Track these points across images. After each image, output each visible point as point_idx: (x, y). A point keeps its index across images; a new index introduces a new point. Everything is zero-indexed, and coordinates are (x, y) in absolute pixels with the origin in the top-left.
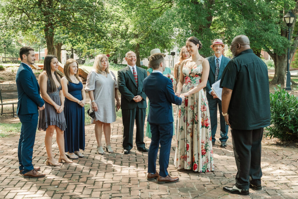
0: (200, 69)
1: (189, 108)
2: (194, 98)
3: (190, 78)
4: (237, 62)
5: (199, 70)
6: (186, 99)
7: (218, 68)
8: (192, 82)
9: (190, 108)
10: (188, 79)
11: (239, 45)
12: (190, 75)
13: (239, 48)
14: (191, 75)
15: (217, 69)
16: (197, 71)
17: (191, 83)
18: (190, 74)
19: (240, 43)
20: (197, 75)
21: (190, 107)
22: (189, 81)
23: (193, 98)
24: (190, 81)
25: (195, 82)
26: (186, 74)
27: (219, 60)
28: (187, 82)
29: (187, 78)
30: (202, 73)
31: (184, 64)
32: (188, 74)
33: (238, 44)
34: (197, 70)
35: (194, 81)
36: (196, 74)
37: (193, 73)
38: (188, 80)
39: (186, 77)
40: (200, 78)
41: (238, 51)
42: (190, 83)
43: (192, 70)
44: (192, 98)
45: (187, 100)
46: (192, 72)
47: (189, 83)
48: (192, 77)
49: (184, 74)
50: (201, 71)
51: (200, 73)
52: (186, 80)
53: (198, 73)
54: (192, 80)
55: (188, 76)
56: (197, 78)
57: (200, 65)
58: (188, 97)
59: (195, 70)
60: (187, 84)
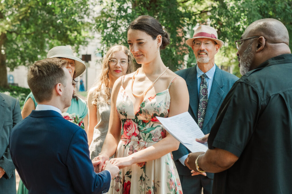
0: (164, 102)
2: (147, 179)
3: (136, 124)
4: (258, 84)
5: (163, 104)
6: (126, 182)
7: (206, 97)
8: (142, 135)
11: (264, 40)
14: (141, 118)
15: (201, 100)
16: (156, 106)
17: (140, 139)
18: (137, 115)
20: (154, 118)
23: (144, 180)
24: (137, 132)
25: (150, 136)
26: (126, 115)
27: (207, 77)
28: (128, 134)
29: (128, 126)
30: (169, 111)
31: (122, 88)
32: (131, 114)
33: (261, 39)
34: (157, 104)
35: (148, 134)
37: (146, 112)
38: (133, 129)
39: (126, 123)
41: (260, 55)
42: (137, 138)
43: (143, 105)
44: (141, 177)
45: (129, 183)
46: (144, 108)
47: (134, 138)
48: (144, 122)
49: (121, 113)
50: (166, 107)
51: (164, 112)
52: (127, 129)
53: (159, 113)
54: (141, 131)
55: (132, 119)
56: (156, 127)
57: (165, 91)
58: (130, 177)
59: (152, 105)
60: (129, 142)
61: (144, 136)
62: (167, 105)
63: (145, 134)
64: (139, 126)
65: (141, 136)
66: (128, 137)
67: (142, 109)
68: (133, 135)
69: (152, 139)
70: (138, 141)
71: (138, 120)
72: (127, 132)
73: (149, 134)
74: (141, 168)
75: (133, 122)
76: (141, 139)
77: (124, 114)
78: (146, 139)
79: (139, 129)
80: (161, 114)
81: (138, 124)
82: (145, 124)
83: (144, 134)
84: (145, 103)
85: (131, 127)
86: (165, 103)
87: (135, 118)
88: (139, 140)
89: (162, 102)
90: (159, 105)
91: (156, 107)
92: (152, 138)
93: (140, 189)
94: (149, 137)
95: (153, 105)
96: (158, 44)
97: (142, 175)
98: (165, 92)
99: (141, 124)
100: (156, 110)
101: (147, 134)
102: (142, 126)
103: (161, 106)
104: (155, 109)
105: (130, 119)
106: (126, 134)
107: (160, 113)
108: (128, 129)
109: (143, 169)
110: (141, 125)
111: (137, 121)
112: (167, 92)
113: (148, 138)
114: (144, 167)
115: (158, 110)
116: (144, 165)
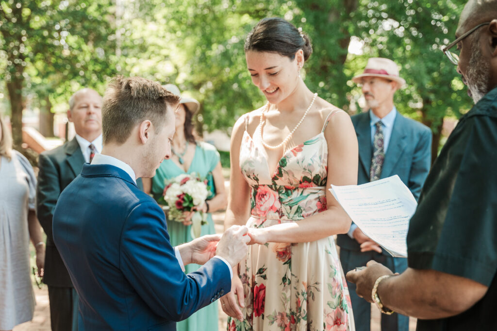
0: (318, 155)
1: (272, 323)
2: (293, 280)
3: (276, 193)
5: (317, 159)
6: (258, 285)
7: (382, 151)
8: (285, 209)
9: (276, 324)
10: (266, 198)
12: (275, 184)
14: (280, 182)
15: (376, 154)
16: (305, 164)
17: (282, 215)
18: (274, 179)
20: (304, 184)
21: (275, 318)
22: (272, 208)
23: (290, 283)
25: (299, 210)
26: (257, 180)
27: (383, 125)
28: (263, 209)
29: (263, 195)
30: (327, 169)
31: (246, 134)
32: (266, 178)
34: (308, 161)
35: (295, 208)
36: (305, 179)
37: (290, 175)
38: (270, 201)
39: (258, 191)
40: (321, 194)
42: (277, 214)
43: (283, 162)
44: (284, 279)
45: (263, 287)
46: (285, 168)
47: (272, 214)
48: (288, 189)
49: (249, 177)
50: (322, 164)
51: (320, 173)
52: (261, 200)
53: (311, 175)
54: (284, 204)
55: (268, 185)
56: (308, 195)
57: (318, 136)
58: (265, 277)
59: (298, 163)
60: (264, 220)
61: (289, 211)
62: (323, 160)
63: (291, 208)
64: (280, 195)
65: (284, 212)
66: (263, 213)
67: (282, 170)
68: (270, 210)
69: (302, 215)
70: (279, 219)
71: (278, 187)
72: (261, 206)
73: (297, 206)
74: (284, 264)
75: (270, 189)
76: (284, 215)
77: (253, 178)
78: (291, 215)
79: (280, 200)
80: (314, 177)
81: (280, 193)
82: (289, 192)
83: (288, 207)
84: (287, 159)
85: (268, 197)
86: (320, 157)
87: (273, 184)
88: (280, 217)
89: (315, 156)
90: (310, 162)
91: (305, 166)
92: (301, 212)
93: (283, 298)
94: (297, 212)
95: (300, 163)
96: (298, 64)
97: (286, 275)
98: (318, 138)
99: (284, 192)
100: (307, 171)
101: (293, 208)
102: (286, 196)
103: (315, 162)
104: (305, 169)
105: (264, 185)
106: (259, 208)
107: (314, 175)
108: (263, 199)
109: (287, 265)
110: (284, 194)
111: (275, 187)
112: (322, 138)
113: (295, 214)
114: (289, 263)
115: (309, 170)
116: (290, 259)
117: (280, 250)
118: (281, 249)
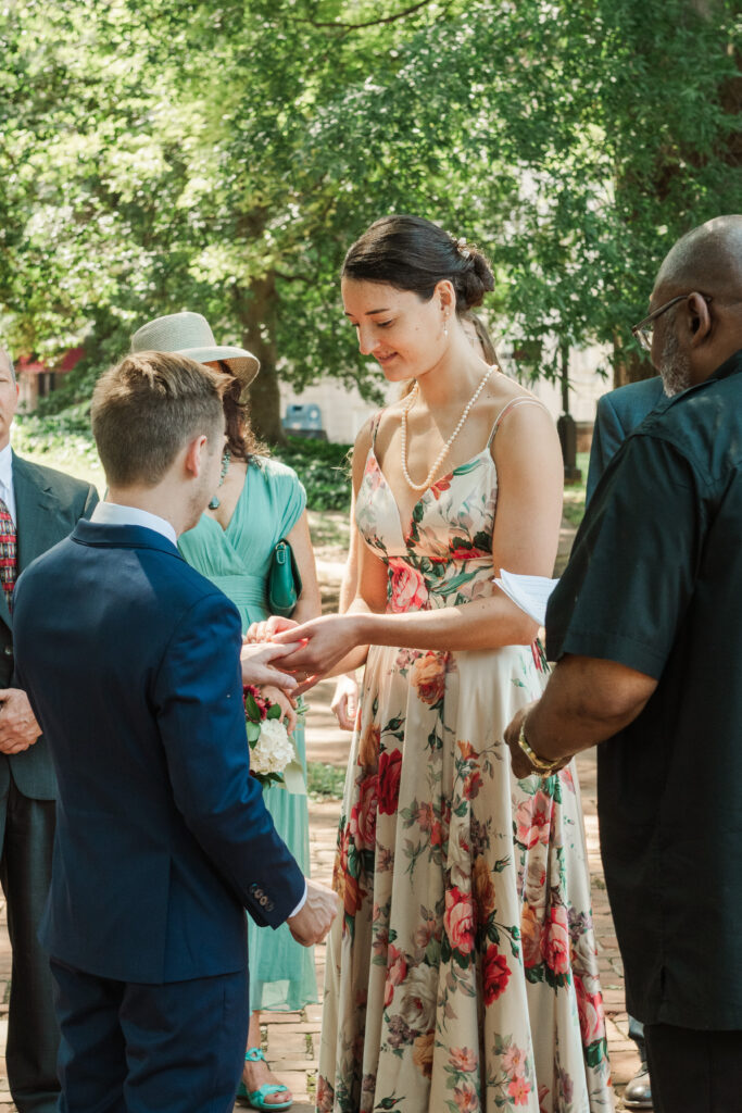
0: (479, 494)
1: (410, 823)
3: (418, 573)
5: (476, 503)
6: (388, 752)
8: (434, 602)
9: (415, 825)
11: (701, 301)
12: (413, 555)
13: (702, 330)
14: (421, 551)
16: (453, 514)
18: (409, 544)
19: (708, 290)
20: (461, 552)
21: (416, 815)
22: (414, 599)
23: (441, 744)
24: (424, 595)
25: (459, 602)
26: (383, 547)
28: (400, 602)
29: (400, 576)
31: (371, 454)
32: (395, 541)
34: (458, 508)
35: (452, 599)
36: (458, 545)
38: (409, 588)
39: (393, 569)
43: (418, 512)
44: (432, 738)
45: (397, 756)
46: (422, 525)
48: (436, 563)
49: (369, 541)
50: (486, 511)
51: (487, 527)
52: (398, 584)
54: (433, 591)
55: (402, 557)
56: (475, 573)
57: (479, 456)
58: (401, 737)
59: (441, 512)
61: (442, 604)
62: (490, 503)
63: (444, 600)
64: (426, 575)
65: (434, 606)
66: (401, 610)
67: (418, 528)
68: (411, 603)
71: (419, 560)
72: (398, 595)
73: (455, 595)
74: (431, 709)
75: (407, 565)
77: (377, 544)
79: (428, 584)
80: (475, 538)
81: (424, 571)
82: (440, 567)
83: (441, 598)
84: (424, 506)
85: (406, 580)
86: (484, 499)
87: (410, 554)
89: (472, 496)
90: (463, 509)
91: (454, 518)
93: (429, 774)
95: (444, 513)
96: (442, 309)
97: (434, 731)
98: (480, 460)
99: (430, 568)
100: (458, 527)
101: (448, 599)
102: (434, 575)
103: (472, 509)
104: (453, 524)
105: (395, 558)
106: (395, 601)
107: (473, 534)
108: (400, 583)
109: (436, 711)
110: (431, 572)
111: (415, 561)
112: (485, 460)
114: (440, 706)
115: (461, 525)
116: (442, 698)
117: (423, 682)
118: (426, 679)
